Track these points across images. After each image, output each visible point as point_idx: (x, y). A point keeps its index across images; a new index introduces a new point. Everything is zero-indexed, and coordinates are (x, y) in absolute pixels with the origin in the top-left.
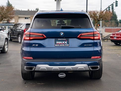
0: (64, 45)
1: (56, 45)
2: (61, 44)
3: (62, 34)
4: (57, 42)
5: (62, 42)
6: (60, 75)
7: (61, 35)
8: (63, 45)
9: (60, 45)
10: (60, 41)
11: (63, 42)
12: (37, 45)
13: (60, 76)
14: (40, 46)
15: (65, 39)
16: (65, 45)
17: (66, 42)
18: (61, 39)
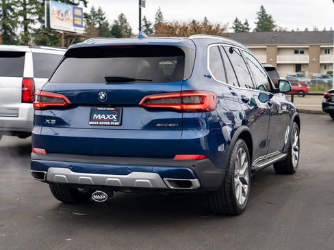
0: (109, 123)
1: (90, 123)
2: (102, 120)
3: (102, 96)
4: (95, 115)
5: (106, 117)
6: (95, 194)
7: (101, 98)
8: (107, 123)
9: (101, 123)
10: (101, 112)
11: (109, 117)
12: (53, 122)
13: (95, 197)
14: (60, 123)
15: (113, 109)
16: (112, 123)
17: (114, 117)
18: (105, 109)
